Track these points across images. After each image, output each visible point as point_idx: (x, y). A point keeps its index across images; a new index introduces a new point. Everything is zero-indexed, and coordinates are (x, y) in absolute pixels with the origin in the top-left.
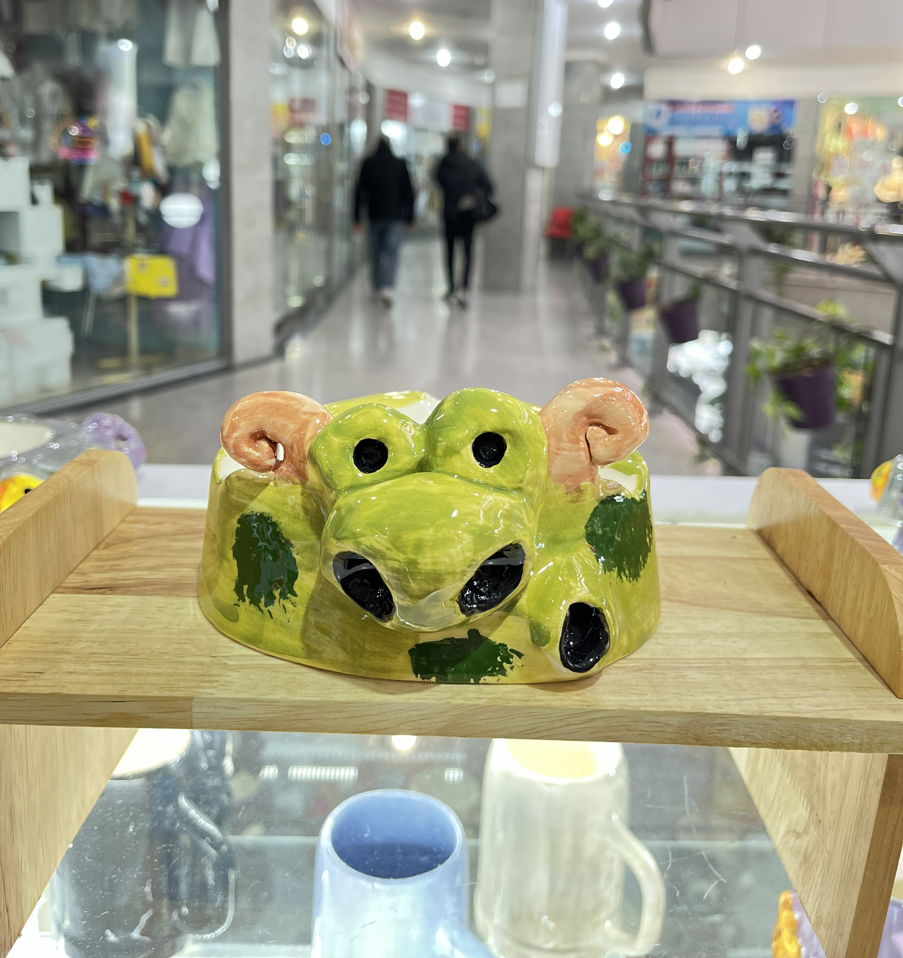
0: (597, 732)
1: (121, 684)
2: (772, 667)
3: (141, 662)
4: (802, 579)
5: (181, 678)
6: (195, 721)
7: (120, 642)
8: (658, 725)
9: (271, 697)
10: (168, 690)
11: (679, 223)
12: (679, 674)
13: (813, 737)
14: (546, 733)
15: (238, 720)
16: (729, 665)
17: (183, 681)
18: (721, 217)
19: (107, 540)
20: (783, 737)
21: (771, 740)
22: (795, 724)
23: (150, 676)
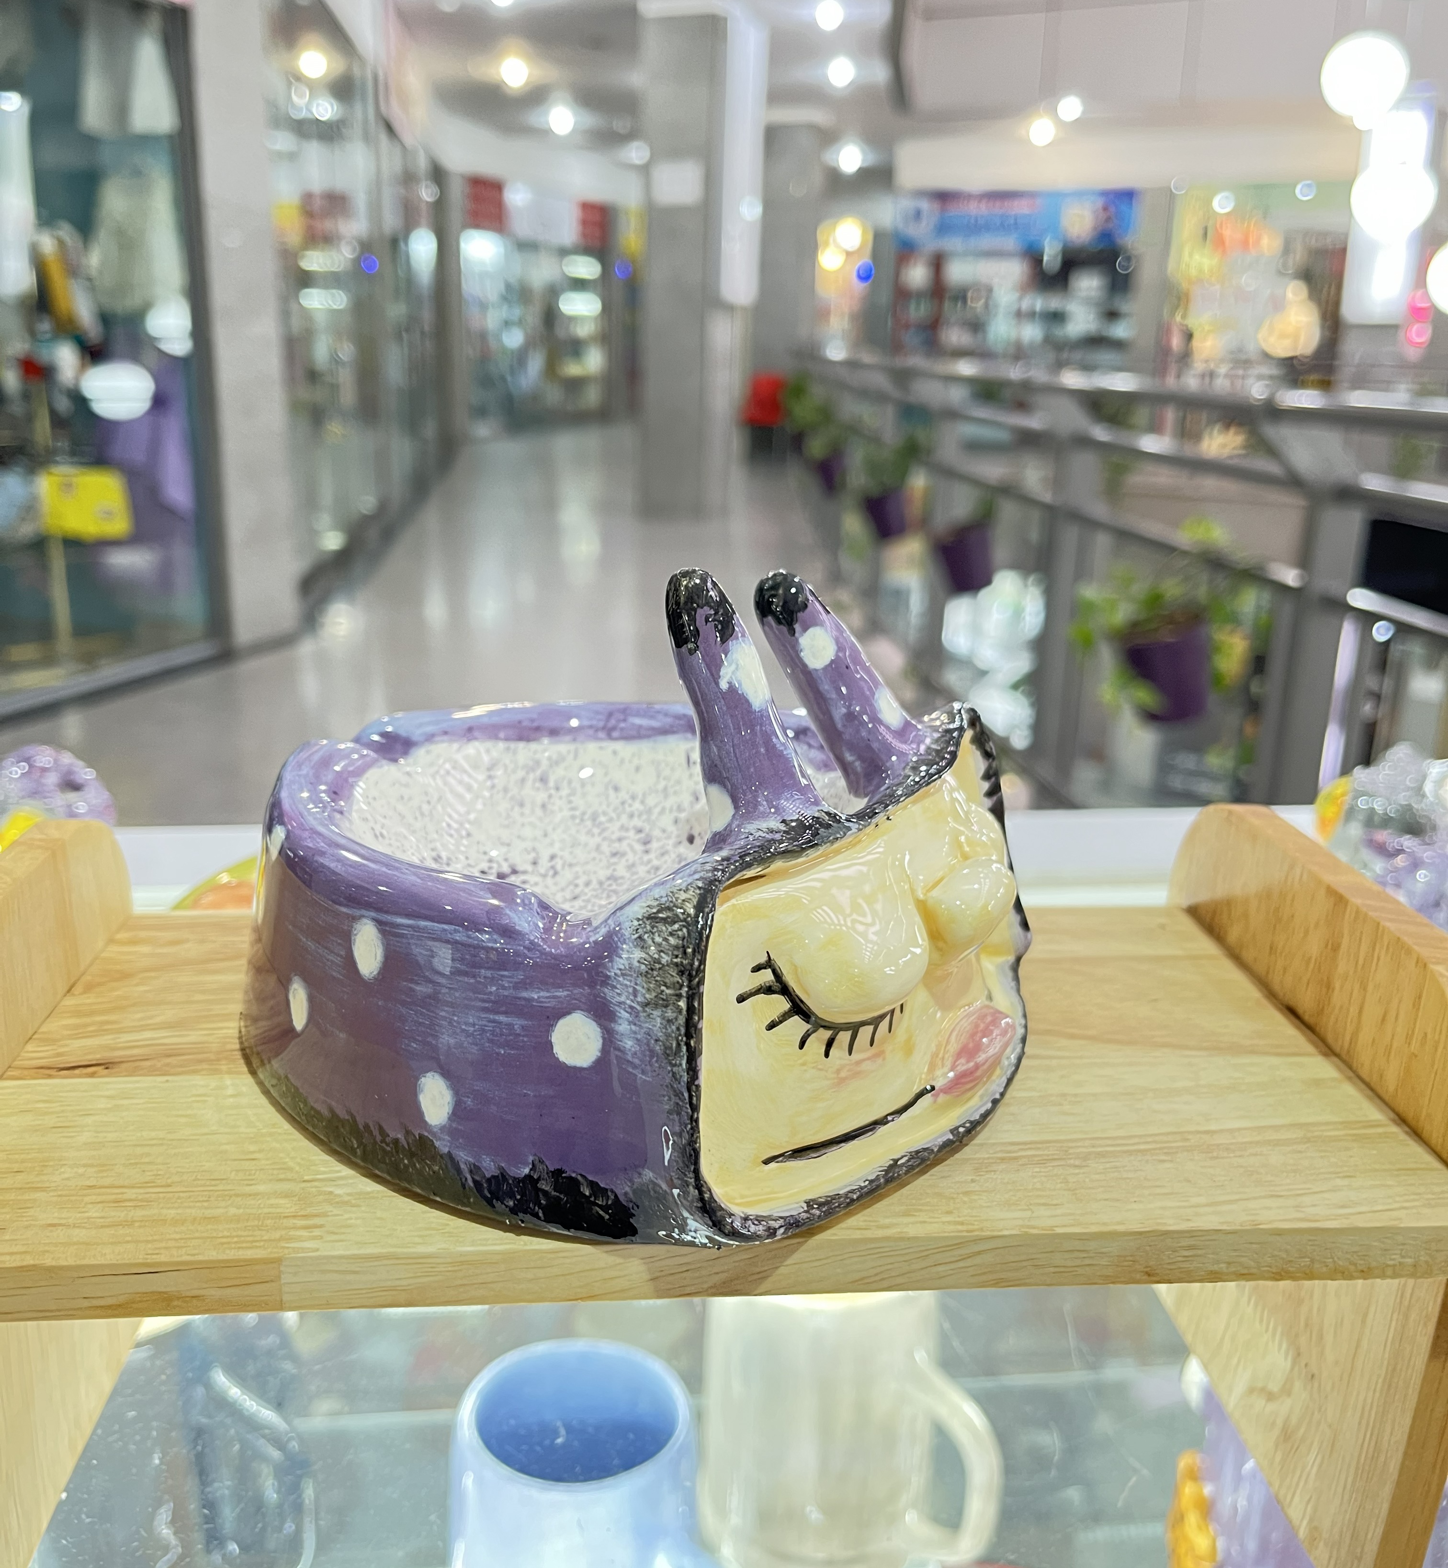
0: (984, 1273)
1: (148, 1242)
2: (1257, 1143)
3: (179, 1198)
4: (1276, 987)
5: (256, 1223)
6: (286, 1298)
7: (136, 1164)
8: (1085, 1255)
9: (421, 1249)
10: (235, 1248)
11: (957, 395)
12: (1108, 1165)
13: (1339, 1258)
14: (899, 1280)
15: (364, 1291)
16: (1187, 1144)
17: (260, 1230)
18: (1027, 386)
19: (87, 978)
20: (1290, 1261)
21: (1270, 1267)
22: (1310, 1240)
23: (199, 1224)
